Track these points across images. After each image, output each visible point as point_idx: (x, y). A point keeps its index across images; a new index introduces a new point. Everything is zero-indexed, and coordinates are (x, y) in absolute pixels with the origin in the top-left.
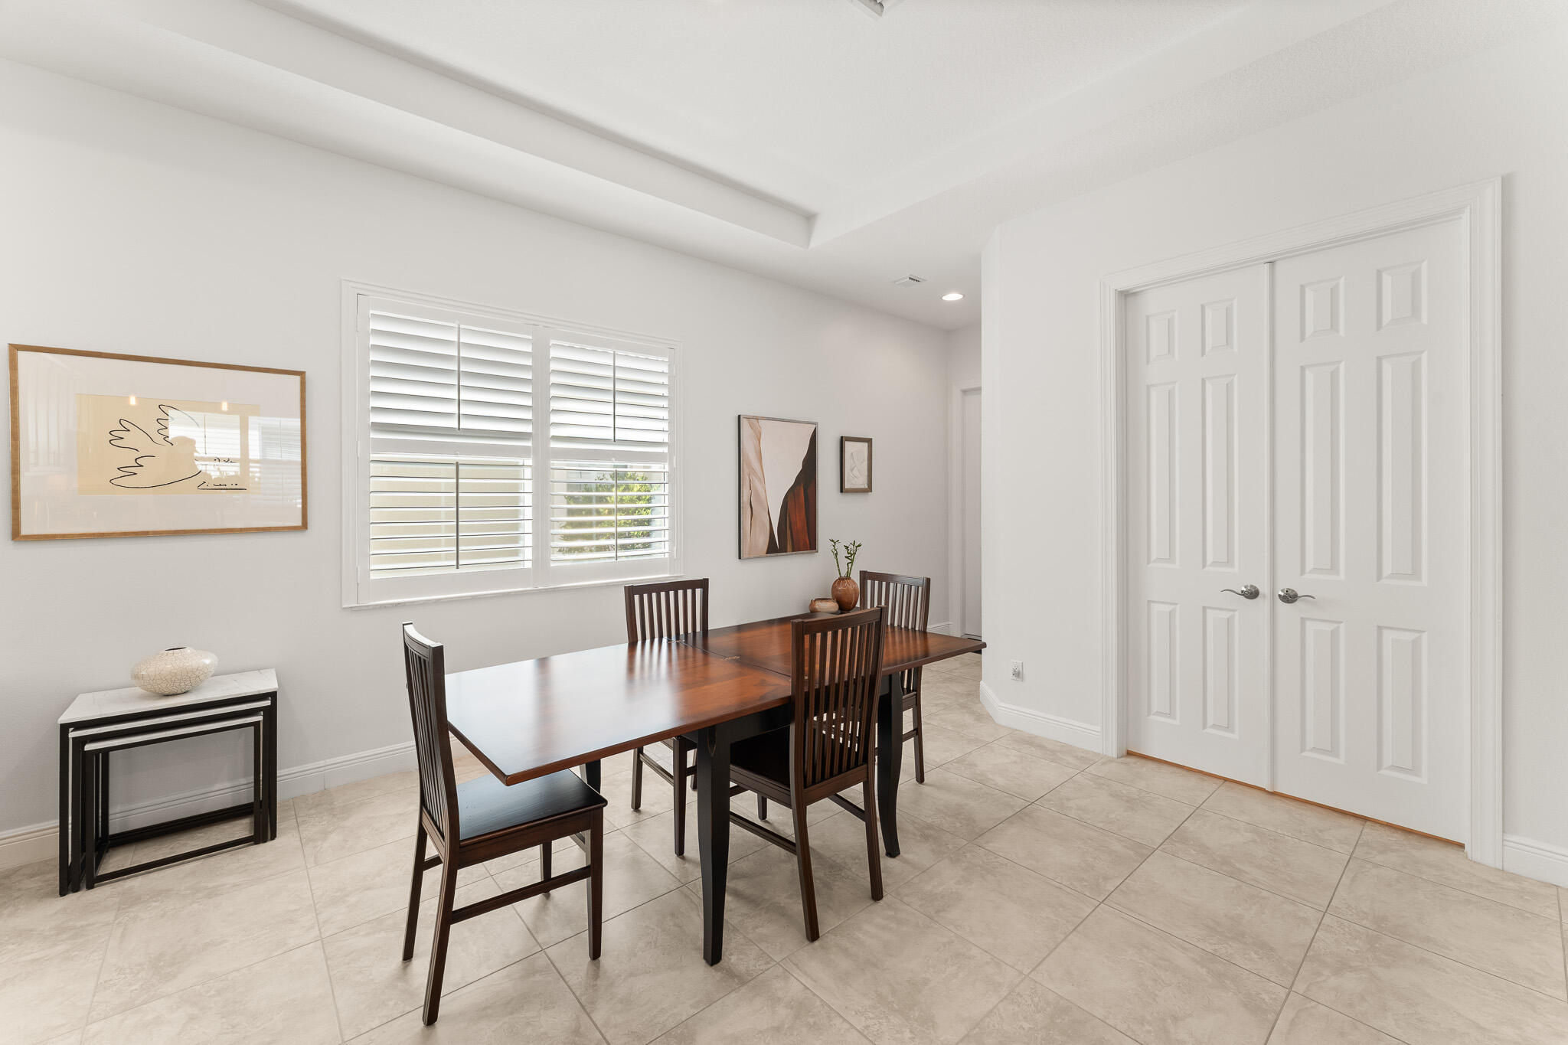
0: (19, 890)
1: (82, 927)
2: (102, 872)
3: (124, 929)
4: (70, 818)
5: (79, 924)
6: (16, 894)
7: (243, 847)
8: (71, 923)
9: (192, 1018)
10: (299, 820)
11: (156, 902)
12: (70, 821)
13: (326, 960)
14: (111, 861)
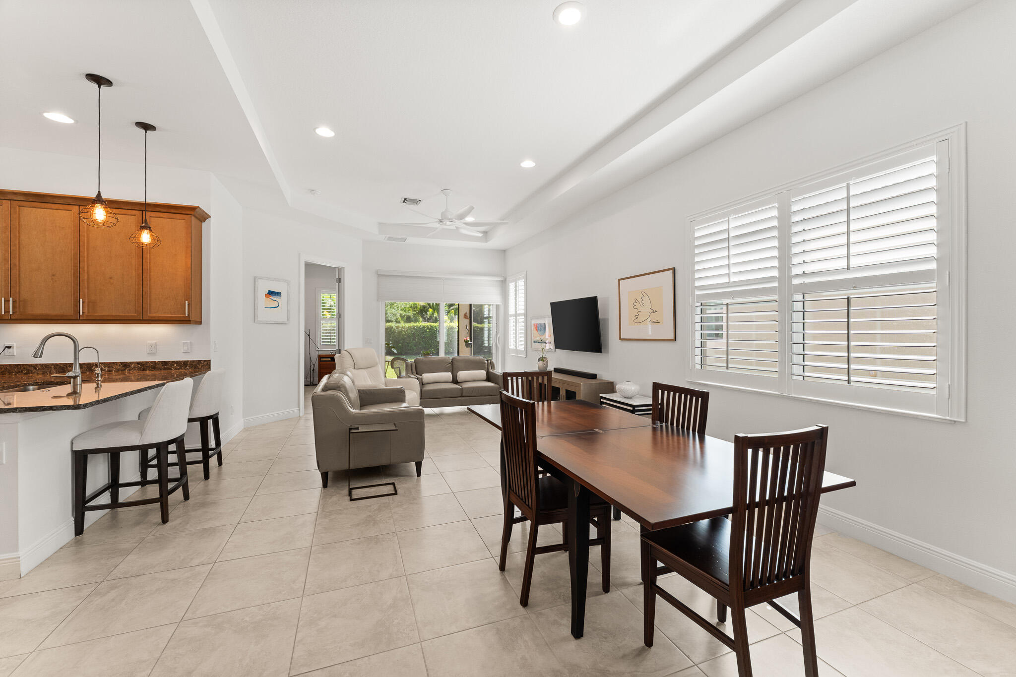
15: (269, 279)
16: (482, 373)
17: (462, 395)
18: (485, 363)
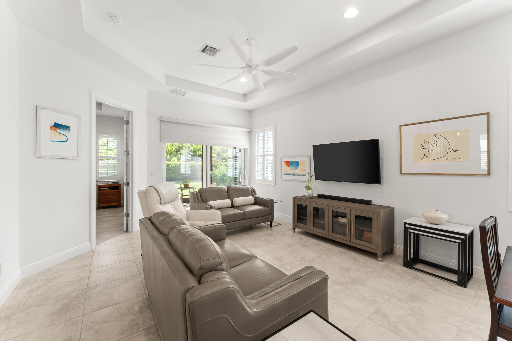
0: (398, 260)
1: (403, 276)
2: (415, 267)
3: (411, 283)
4: (409, 248)
5: (403, 275)
6: (397, 261)
7: (454, 284)
8: (402, 274)
9: (410, 315)
10: (480, 288)
11: (421, 282)
12: (409, 249)
13: (457, 335)
14: (418, 266)
15: (53, 110)
16: (251, 199)
17: (244, 218)
18: (249, 191)
